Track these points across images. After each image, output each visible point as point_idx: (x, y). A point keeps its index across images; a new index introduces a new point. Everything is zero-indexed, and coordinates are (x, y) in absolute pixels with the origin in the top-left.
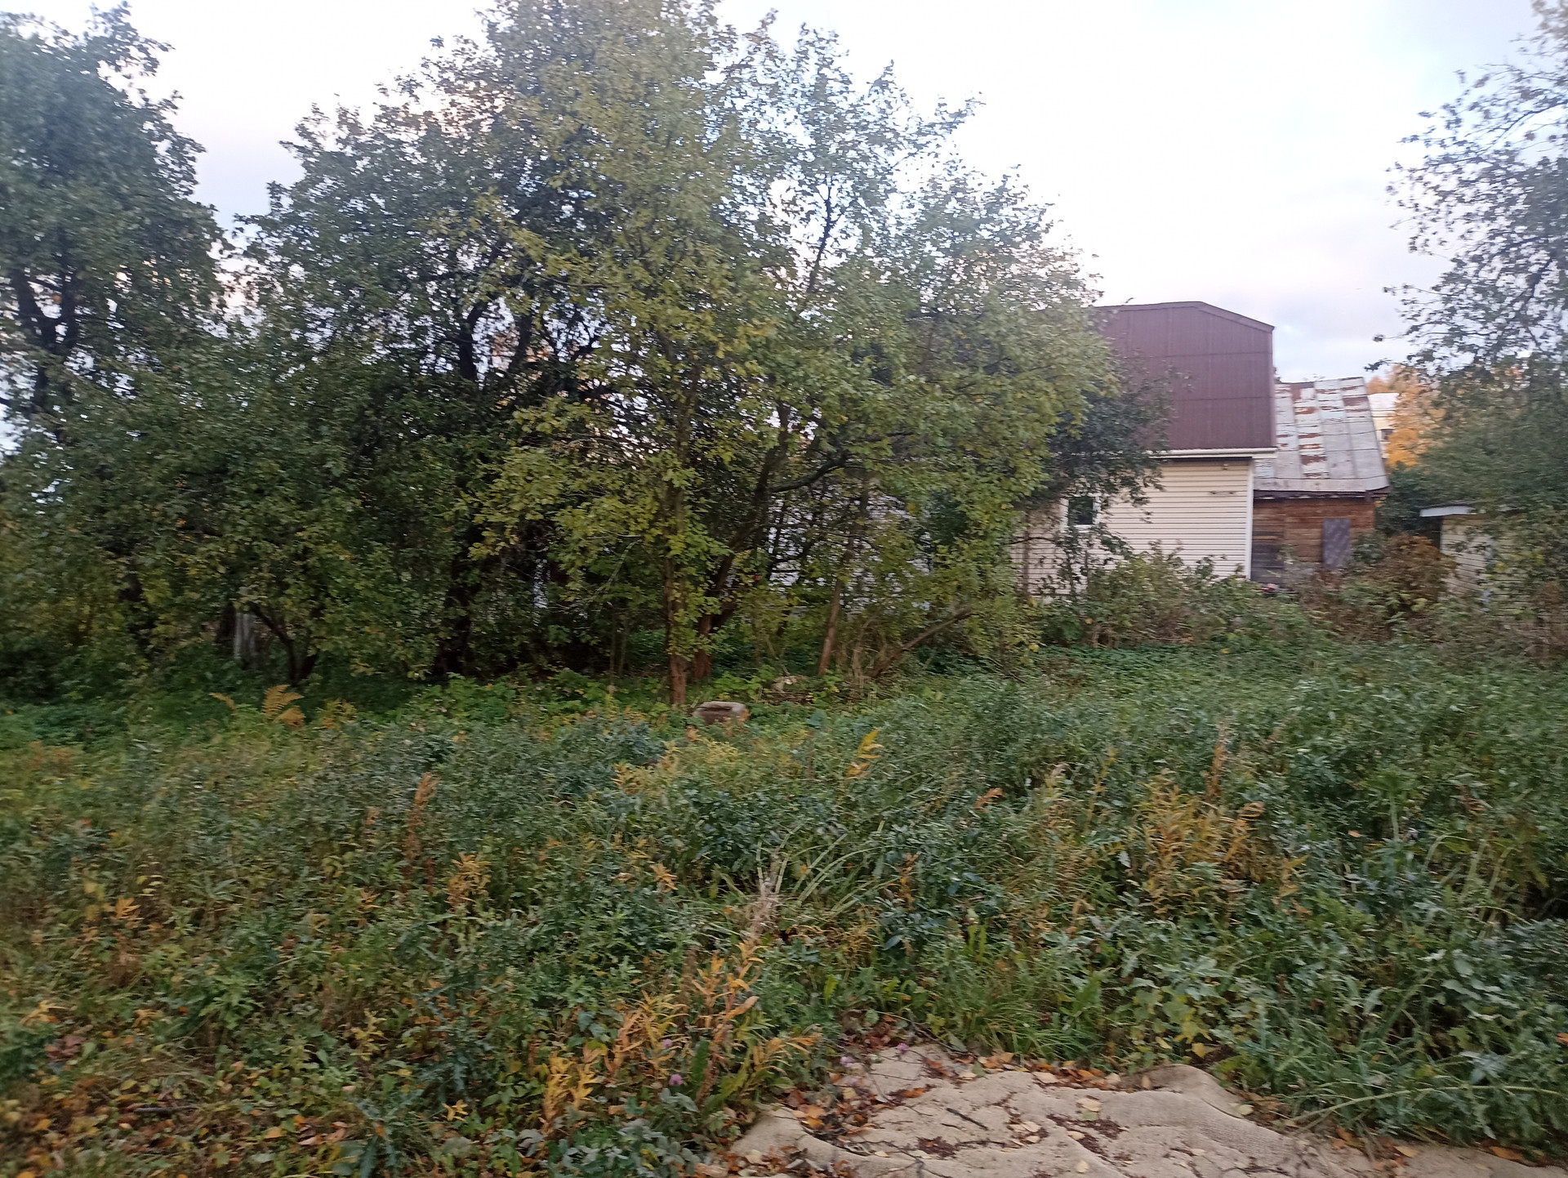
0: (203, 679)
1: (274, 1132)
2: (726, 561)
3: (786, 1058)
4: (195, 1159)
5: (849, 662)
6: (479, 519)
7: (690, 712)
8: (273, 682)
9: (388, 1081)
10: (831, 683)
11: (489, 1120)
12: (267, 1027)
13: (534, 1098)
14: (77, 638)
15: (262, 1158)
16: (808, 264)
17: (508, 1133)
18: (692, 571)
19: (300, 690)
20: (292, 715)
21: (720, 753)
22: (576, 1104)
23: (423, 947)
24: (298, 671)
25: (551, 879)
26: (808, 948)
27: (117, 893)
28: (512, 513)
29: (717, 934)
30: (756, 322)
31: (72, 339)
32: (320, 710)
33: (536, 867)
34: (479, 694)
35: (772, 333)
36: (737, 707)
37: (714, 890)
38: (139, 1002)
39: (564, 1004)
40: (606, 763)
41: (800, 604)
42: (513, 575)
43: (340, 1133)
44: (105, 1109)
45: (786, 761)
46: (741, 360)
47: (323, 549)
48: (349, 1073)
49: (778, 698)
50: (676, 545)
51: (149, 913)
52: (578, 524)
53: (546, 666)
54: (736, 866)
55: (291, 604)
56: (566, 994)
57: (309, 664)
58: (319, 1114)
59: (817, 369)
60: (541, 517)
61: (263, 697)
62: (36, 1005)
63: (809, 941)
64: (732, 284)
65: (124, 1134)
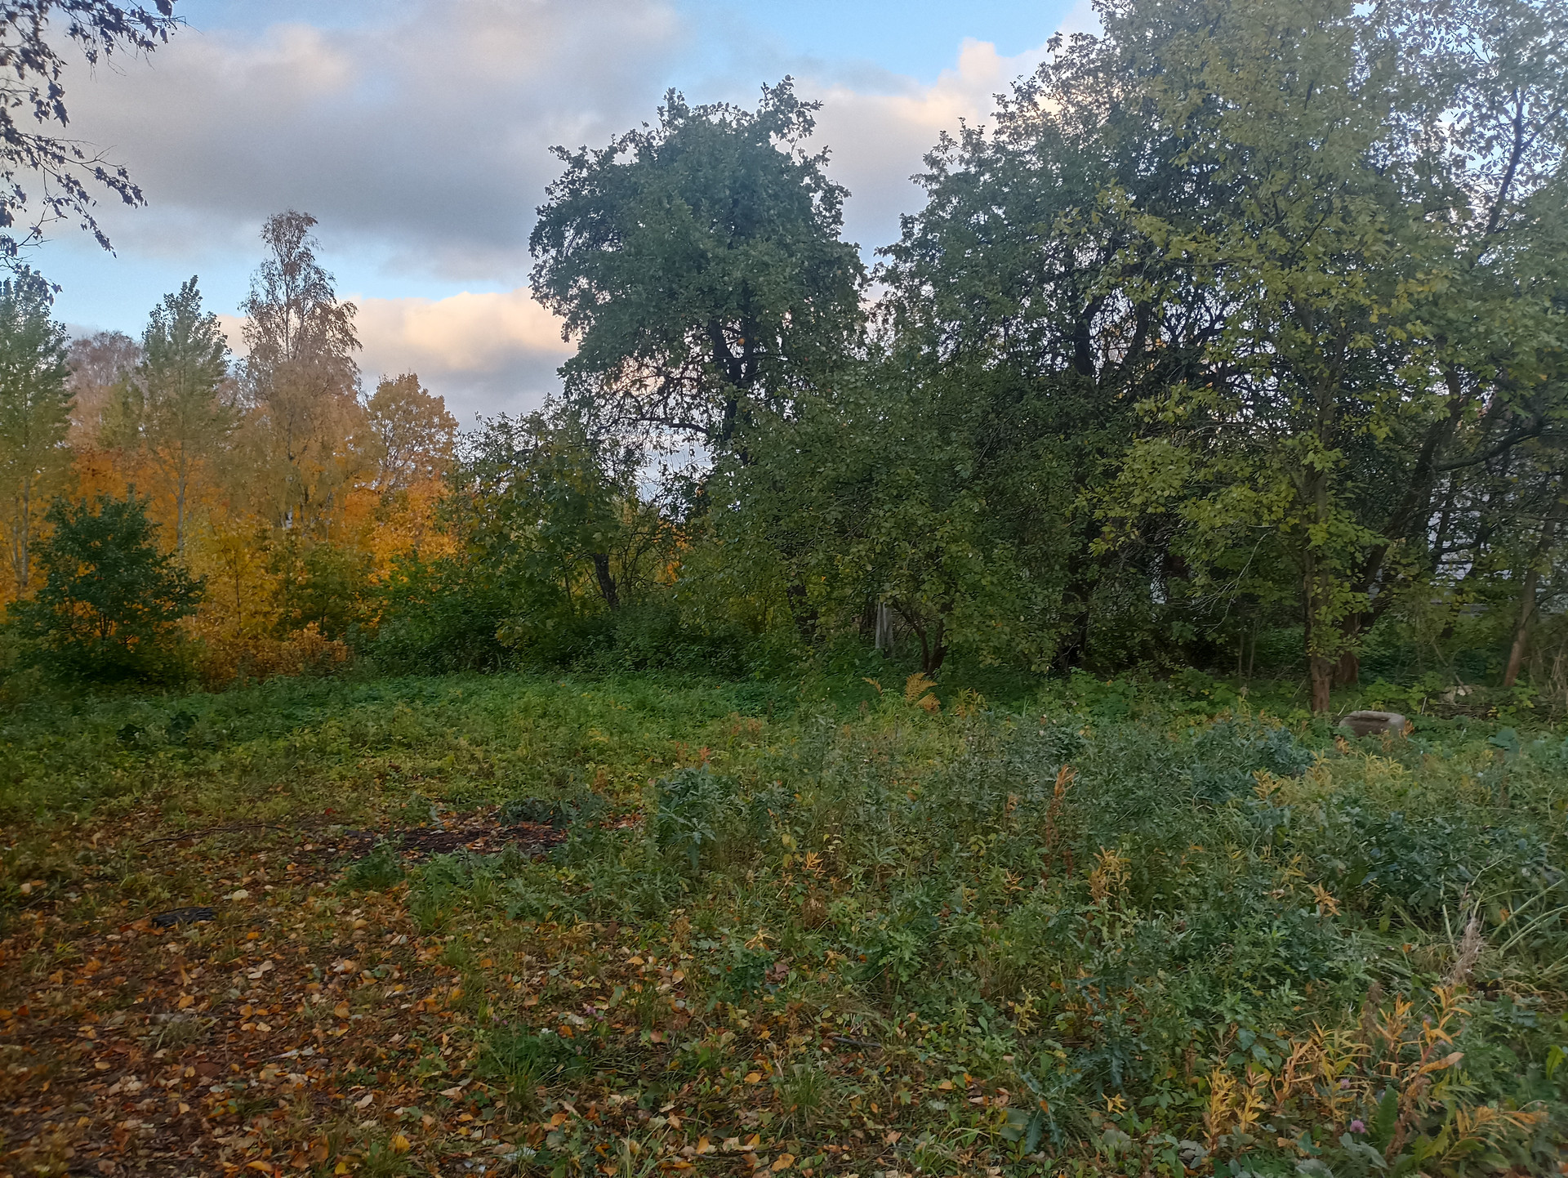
0: (853, 665)
1: (946, 1085)
2: (1377, 553)
3: (1499, 1132)
4: (882, 1091)
5: (1547, 673)
6: (1098, 514)
7: (1336, 721)
8: (911, 670)
9: (1045, 1061)
10: (1524, 697)
11: (1149, 1120)
12: (934, 986)
13: (1192, 1109)
14: (757, 627)
15: (938, 1106)
16: (1488, 199)
17: (1170, 1139)
18: (1336, 563)
19: (932, 678)
20: (928, 701)
21: (1381, 770)
22: (1243, 1126)
23: (1071, 934)
24: (932, 661)
25: (1195, 885)
26: (1519, 1008)
27: (805, 847)
28: (1132, 507)
29: (1394, 973)
30: (1420, 276)
31: (752, 375)
32: (953, 699)
33: (1178, 870)
34: (1099, 690)
35: (1441, 287)
36: (1396, 718)
37: (1385, 922)
38: (826, 944)
39: (1220, 1018)
40: (1244, 770)
41: (1476, 600)
42: (1133, 570)
43: (1005, 1099)
44: (811, 1032)
45: (1469, 785)
46: (1402, 322)
47: (954, 548)
48: (1010, 1044)
49: (1449, 711)
50: (1318, 535)
51: (830, 868)
52: (1204, 515)
53: (1168, 664)
54: (1412, 900)
55: (927, 601)
56: (1221, 1008)
57: (940, 655)
58: (985, 1076)
59: (1504, 321)
60: (1162, 509)
61: (905, 683)
62: (754, 933)
63: (1520, 1000)
64: (1388, 238)
65: (825, 1056)
